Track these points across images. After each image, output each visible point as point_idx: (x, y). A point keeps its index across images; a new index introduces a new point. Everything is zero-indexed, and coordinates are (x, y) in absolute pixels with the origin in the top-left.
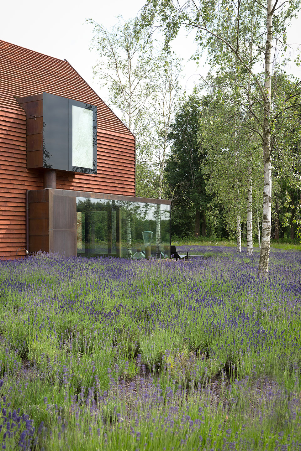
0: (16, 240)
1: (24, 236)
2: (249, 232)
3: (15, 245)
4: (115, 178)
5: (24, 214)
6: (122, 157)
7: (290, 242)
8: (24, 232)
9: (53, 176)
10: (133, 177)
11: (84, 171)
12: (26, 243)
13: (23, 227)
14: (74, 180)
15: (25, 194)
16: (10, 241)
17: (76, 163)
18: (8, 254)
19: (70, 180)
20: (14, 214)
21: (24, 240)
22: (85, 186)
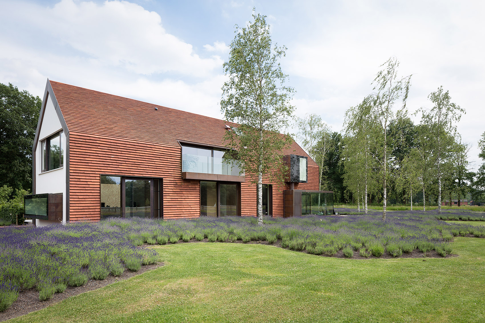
0: (280, 209)
1: (283, 207)
2: (366, 204)
3: (280, 210)
4: (312, 183)
5: (283, 199)
6: (314, 175)
7: (377, 205)
8: (283, 205)
9: (293, 184)
10: (318, 182)
11: (303, 182)
12: (284, 209)
13: (283, 204)
14: (299, 185)
15: (283, 191)
16: (279, 209)
17: (301, 179)
18: (278, 214)
19: (297, 185)
20: (280, 199)
21: (283, 209)
22: (302, 187)
